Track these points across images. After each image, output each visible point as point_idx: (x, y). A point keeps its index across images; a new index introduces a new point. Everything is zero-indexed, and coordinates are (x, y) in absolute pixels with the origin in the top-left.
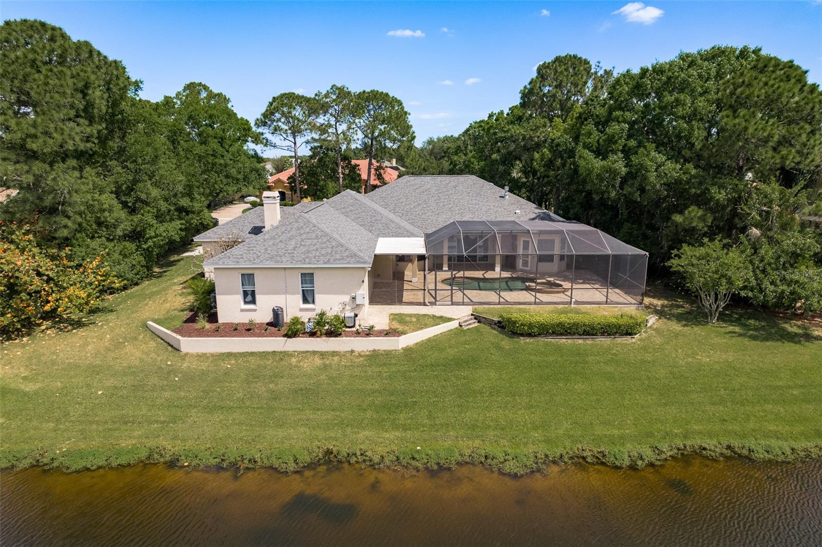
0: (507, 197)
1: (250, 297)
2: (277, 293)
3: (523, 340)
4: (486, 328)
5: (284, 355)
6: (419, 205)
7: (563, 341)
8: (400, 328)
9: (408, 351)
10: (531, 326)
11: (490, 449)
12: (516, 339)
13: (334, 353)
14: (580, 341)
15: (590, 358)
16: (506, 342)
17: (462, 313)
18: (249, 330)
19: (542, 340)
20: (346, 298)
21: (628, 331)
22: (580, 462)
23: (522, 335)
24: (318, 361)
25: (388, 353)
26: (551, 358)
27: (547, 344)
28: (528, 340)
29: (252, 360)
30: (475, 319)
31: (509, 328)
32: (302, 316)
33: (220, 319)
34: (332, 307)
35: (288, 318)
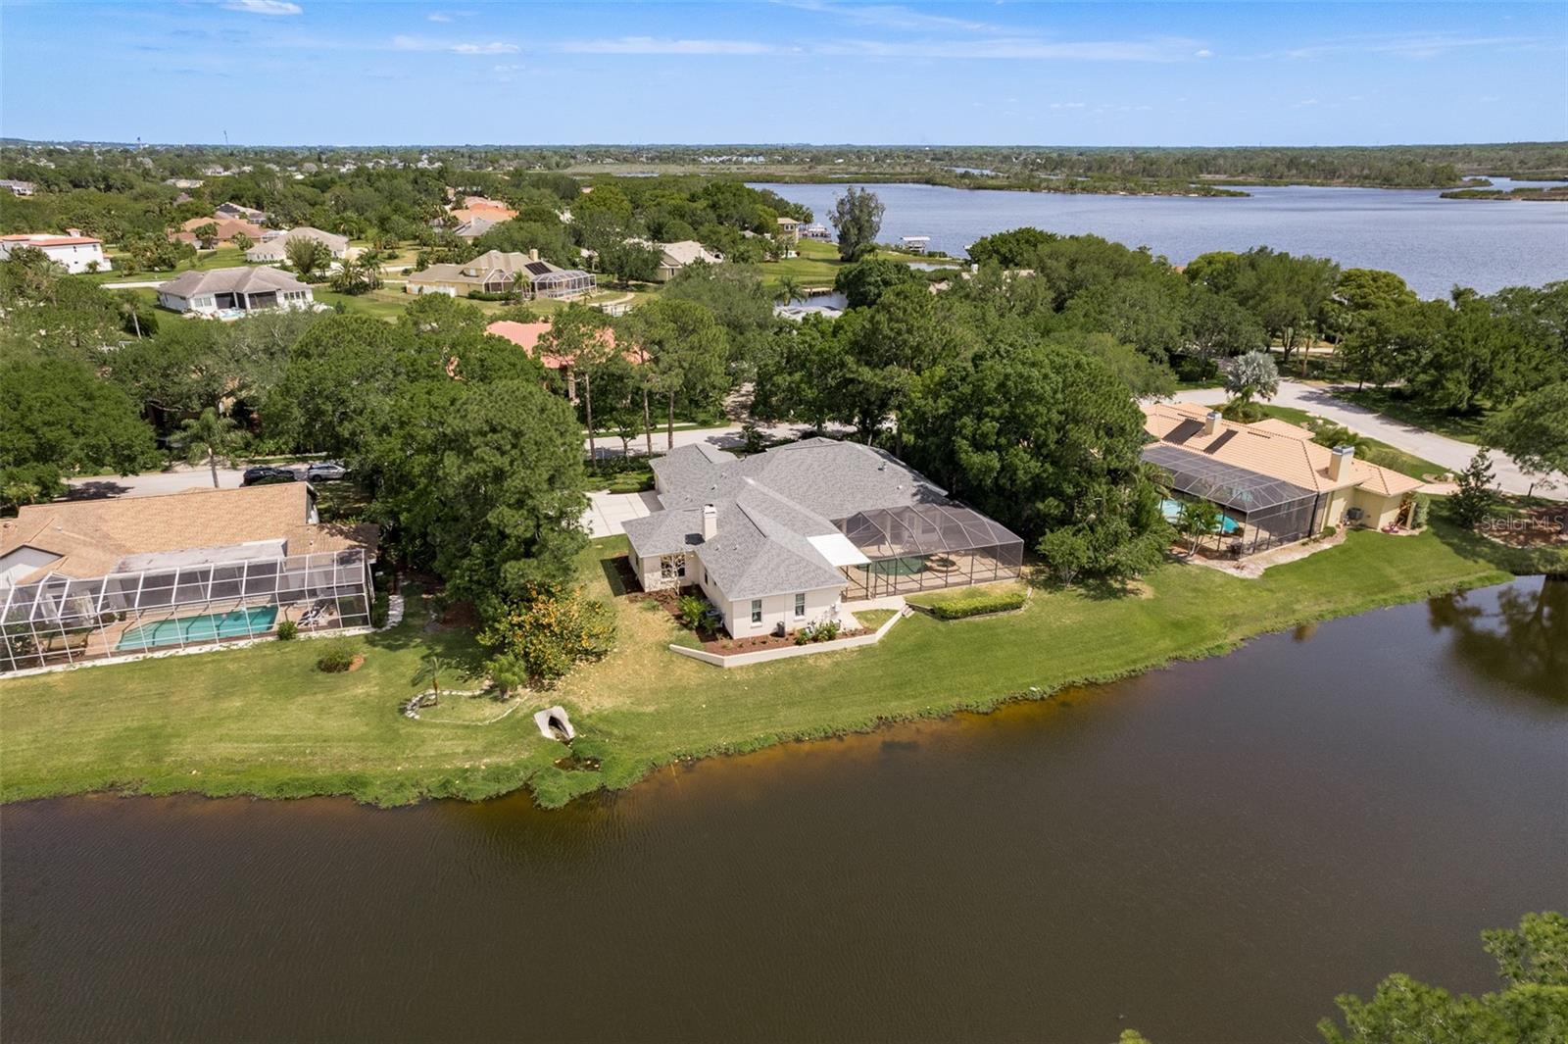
2: (778, 613)
3: (951, 623)
4: (922, 615)
5: (801, 659)
7: (977, 619)
8: (869, 626)
9: (881, 642)
10: (957, 612)
11: (965, 701)
12: (946, 622)
13: (834, 652)
14: (990, 618)
15: (999, 631)
16: (940, 625)
17: (898, 603)
18: (760, 643)
19: (965, 621)
20: (828, 608)
21: (1017, 606)
22: (1015, 700)
23: (950, 619)
24: (828, 661)
25: (870, 647)
26: (975, 635)
27: (967, 623)
28: (955, 621)
29: (782, 666)
30: (910, 607)
31: (939, 614)
32: (800, 626)
33: (736, 637)
34: (816, 615)
35: (788, 629)
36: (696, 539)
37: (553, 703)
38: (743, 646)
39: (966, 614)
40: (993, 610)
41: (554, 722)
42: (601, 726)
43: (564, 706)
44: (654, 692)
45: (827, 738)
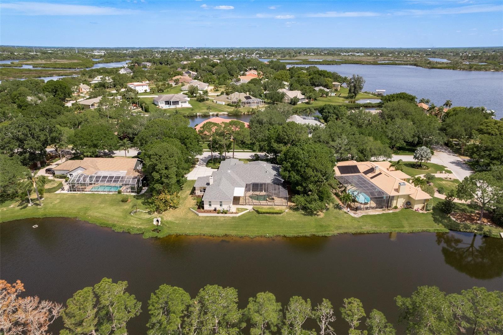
1: (210, 205)
2: (215, 205)
4: (255, 212)
5: (217, 217)
7: (268, 215)
8: (238, 212)
9: (239, 216)
10: (262, 212)
11: (249, 234)
12: (259, 214)
13: (226, 217)
14: (271, 215)
15: (271, 219)
16: (257, 215)
17: (250, 207)
18: (210, 212)
19: (264, 215)
20: (228, 206)
21: (280, 213)
22: (261, 236)
24: (223, 219)
25: (235, 217)
26: (264, 219)
28: (261, 214)
29: (212, 218)
30: (253, 209)
31: (258, 212)
32: (220, 209)
33: (205, 209)
34: (225, 207)
35: (217, 209)
36: (208, 184)
37: (159, 217)
38: (205, 212)
39: (264, 213)
40: (273, 213)
41: (158, 221)
42: (165, 224)
43: (161, 218)
44: (181, 218)
45: (211, 236)
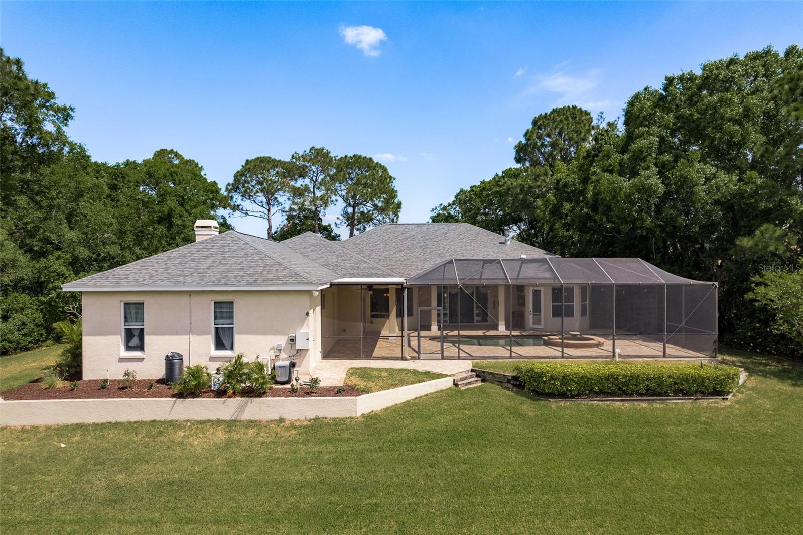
0: (509, 243)
1: (135, 339)
2: (177, 333)
3: (554, 404)
4: (494, 389)
5: (168, 426)
6: (401, 251)
7: (616, 404)
8: (361, 384)
10: (565, 380)
12: (543, 403)
14: (644, 405)
15: (669, 429)
16: (528, 407)
18: (123, 388)
19: (584, 404)
20: (282, 340)
21: (714, 389)
23: (551, 395)
24: (220, 435)
26: (606, 430)
27: (593, 410)
28: (562, 403)
30: (477, 376)
32: (208, 363)
33: (88, 375)
